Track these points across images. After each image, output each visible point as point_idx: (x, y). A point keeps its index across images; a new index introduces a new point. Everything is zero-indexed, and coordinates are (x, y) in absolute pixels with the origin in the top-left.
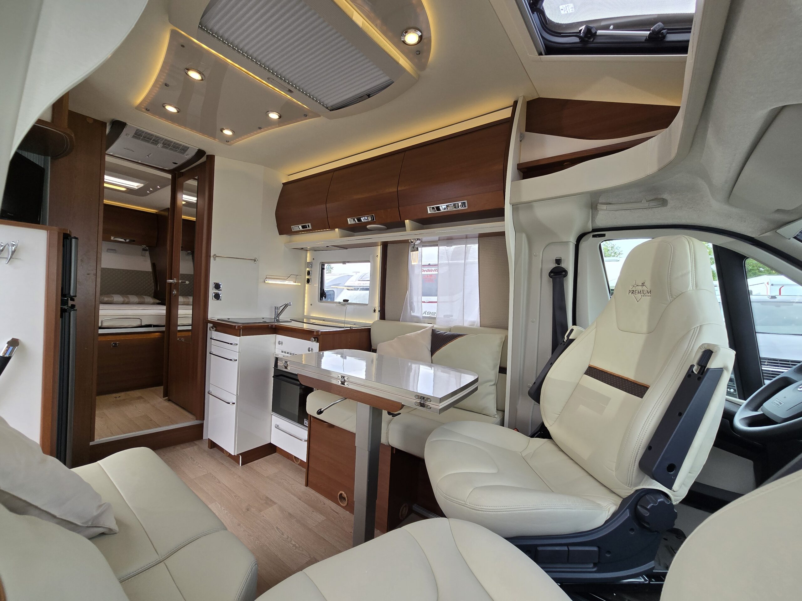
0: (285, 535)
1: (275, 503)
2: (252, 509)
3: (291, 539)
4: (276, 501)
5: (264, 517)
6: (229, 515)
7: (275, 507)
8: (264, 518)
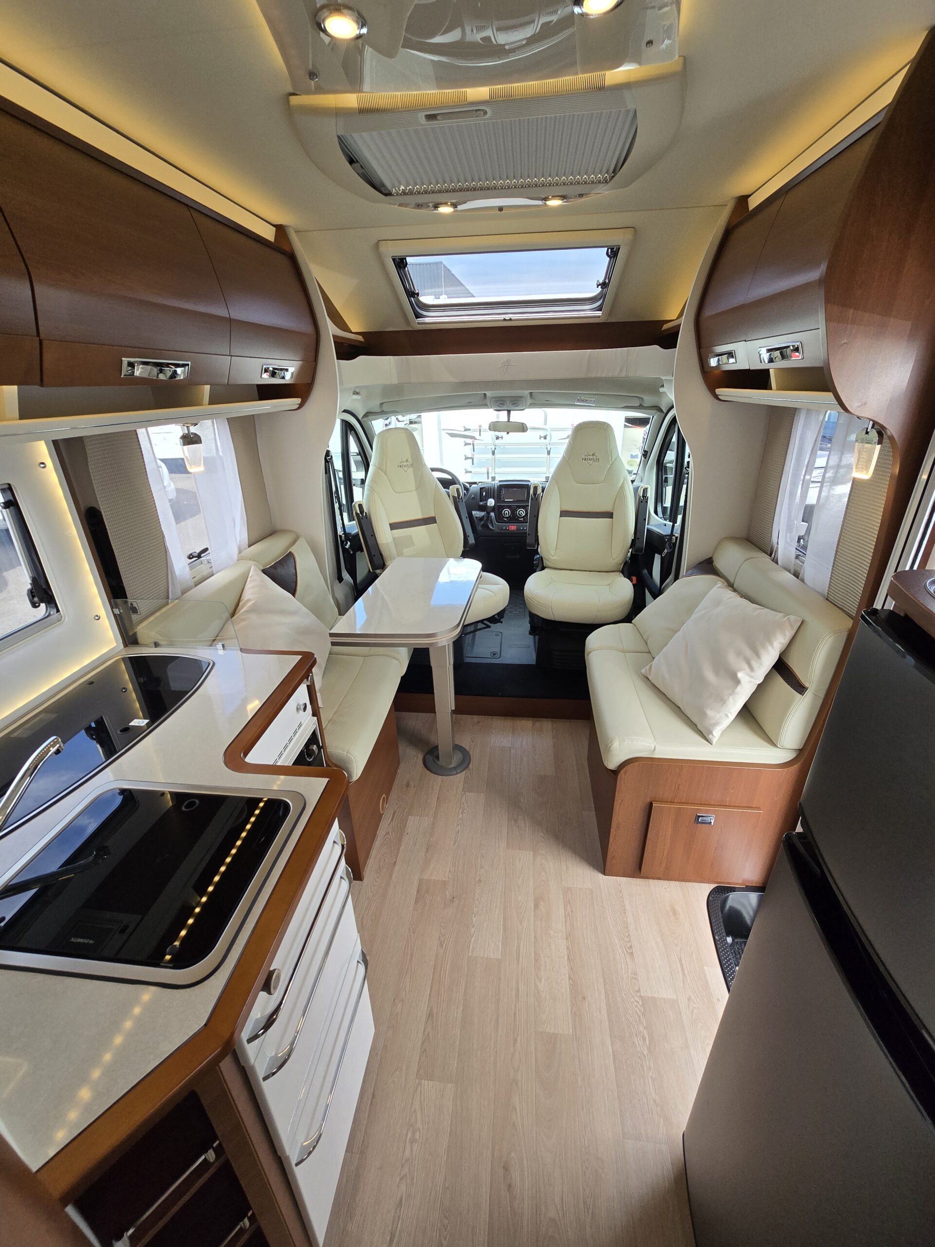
0: (457, 830)
1: (421, 881)
2: (448, 896)
3: (458, 821)
4: (416, 883)
5: (450, 871)
6: (475, 909)
7: (426, 877)
8: (451, 869)
